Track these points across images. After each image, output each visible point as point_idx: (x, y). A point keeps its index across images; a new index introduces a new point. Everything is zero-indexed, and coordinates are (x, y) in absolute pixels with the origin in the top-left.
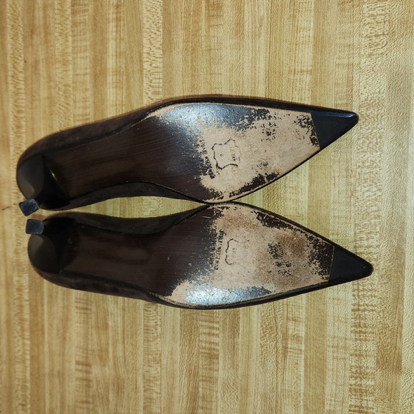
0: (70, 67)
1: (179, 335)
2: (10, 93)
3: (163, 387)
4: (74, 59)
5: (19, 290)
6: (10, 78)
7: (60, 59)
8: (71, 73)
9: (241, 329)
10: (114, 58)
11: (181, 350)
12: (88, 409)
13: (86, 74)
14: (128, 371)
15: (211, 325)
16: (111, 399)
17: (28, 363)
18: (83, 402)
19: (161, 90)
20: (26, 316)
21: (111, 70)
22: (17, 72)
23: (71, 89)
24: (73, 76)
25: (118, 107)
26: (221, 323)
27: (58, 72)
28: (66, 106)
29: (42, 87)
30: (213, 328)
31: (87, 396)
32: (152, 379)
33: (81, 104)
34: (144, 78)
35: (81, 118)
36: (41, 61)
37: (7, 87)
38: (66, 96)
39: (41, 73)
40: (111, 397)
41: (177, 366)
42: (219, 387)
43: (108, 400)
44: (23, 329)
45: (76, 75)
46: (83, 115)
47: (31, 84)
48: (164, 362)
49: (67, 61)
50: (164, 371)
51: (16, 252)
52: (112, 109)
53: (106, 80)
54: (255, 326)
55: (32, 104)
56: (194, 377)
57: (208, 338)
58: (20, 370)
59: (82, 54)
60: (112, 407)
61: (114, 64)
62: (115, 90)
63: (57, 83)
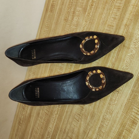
1: (123, 108)
3: (109, 124)
11: (122, 114)
12: (79, 117)
14: (98, 112)
18: (78, 114)
25: (135, 6)
28: (113, 1)
31: (81, 113)
32: (106, 119)
35: (117, 7)
40: (89, 118)
41: (118, 119)
42: (132, 136)
43: (87, 118)
46: (118, 6)
48: (113, 115)
50: (112, 118)
52: (132, 6)
56: (123, 127)
57: (135, 115)
60: (88, 121)
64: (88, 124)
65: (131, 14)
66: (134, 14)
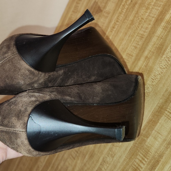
0: (149, 11)
1: (127, 152)
2: (118, 12)
3: (108, 168)
4: (152, 8)
6: (122, 6)
7: (146, 6)
8: (147, 14)
9: (156, 169)
11: (125, 159)
13: (154, 17)
14: (99, 152)
15: (144, 158)
21: (166, 20)
22: (125, 4)
23: (143, 21)
24: (148, 16)
25: (159, 38)
26: (149, 160)
27: (142, 11)
28: (137, 27)
29: (132, 15)
30: (144, 160)
32: (106, 162)
33: (144, 30)
35: (140, 35)
36: (138, 3)
37: (119, 9)
38: (139, 23)
39: (135, 9)
40: (87, 157)
41: (119, 164)
43: (85, 157)
45: (149, 16)
46: (142, 35)
47: (129, 12)
48: (115, 158)
49: (149, 8)
50: (112, 162)
52: (156, 38)
53: (161, 24)
55: (124, 20)
57: (139, 162)
59: (157, 8)
60: (85, 161)
61: (169, 18)
62: (162, 30)
63: (139, 16)
64: (85, 165)
65: (154, 46)
66: (158, 46)
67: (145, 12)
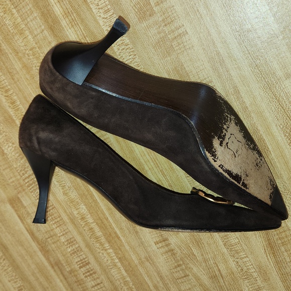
0: (27, 32)
4: (26, 25)
5: (83, 218)
7: (16, 31)
8: (30, 37)
9: (269, 147)
10: (58, 4)
12: (182, 270)
13: (43, 31)
16: (195, 253)
17: (119, 264)
18: (176, 267)
19: (109, 7)
20: (99, 234)
21: (61, 15)
23: (37, 49)
24: (34, 38)
27: (19, 42)
29: (14, 62)
31: (177, 261)
34: (91, 6)
38: (37, 58)
40: (195, 251)
43: (194, 255)
44: (101, 244)
45: (36, 36)
47: (4, 64)
49: (22, 30)
51: (65, 194)
53: (61, 26)
54: (280, 138)
55: (13, 79)
58: (116, 273)
59: (31, 17)
60: (200, 258)
61: (61, 9)
62: (72, 29)
63: (24, 51)
64: (205, 261)
67: (26, 39)
